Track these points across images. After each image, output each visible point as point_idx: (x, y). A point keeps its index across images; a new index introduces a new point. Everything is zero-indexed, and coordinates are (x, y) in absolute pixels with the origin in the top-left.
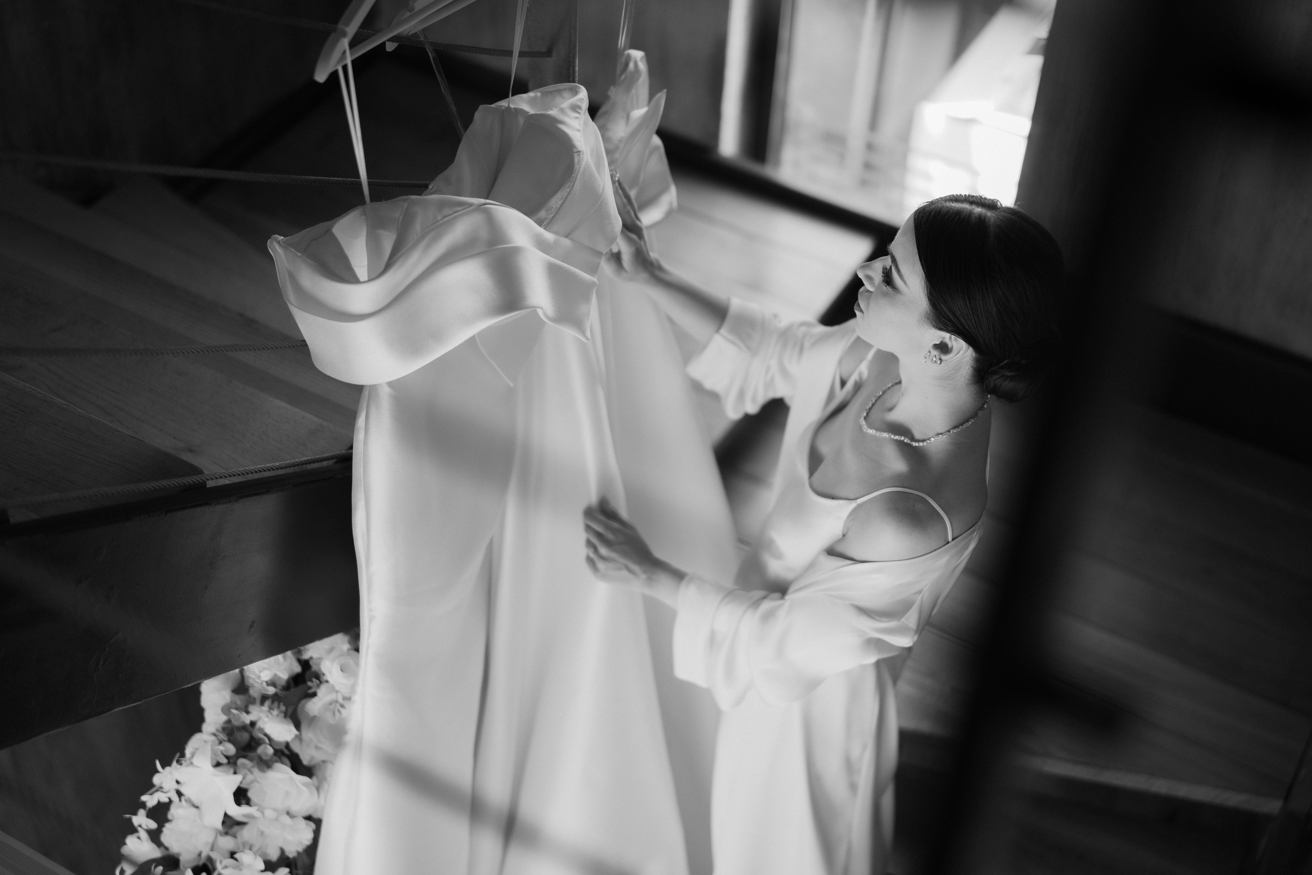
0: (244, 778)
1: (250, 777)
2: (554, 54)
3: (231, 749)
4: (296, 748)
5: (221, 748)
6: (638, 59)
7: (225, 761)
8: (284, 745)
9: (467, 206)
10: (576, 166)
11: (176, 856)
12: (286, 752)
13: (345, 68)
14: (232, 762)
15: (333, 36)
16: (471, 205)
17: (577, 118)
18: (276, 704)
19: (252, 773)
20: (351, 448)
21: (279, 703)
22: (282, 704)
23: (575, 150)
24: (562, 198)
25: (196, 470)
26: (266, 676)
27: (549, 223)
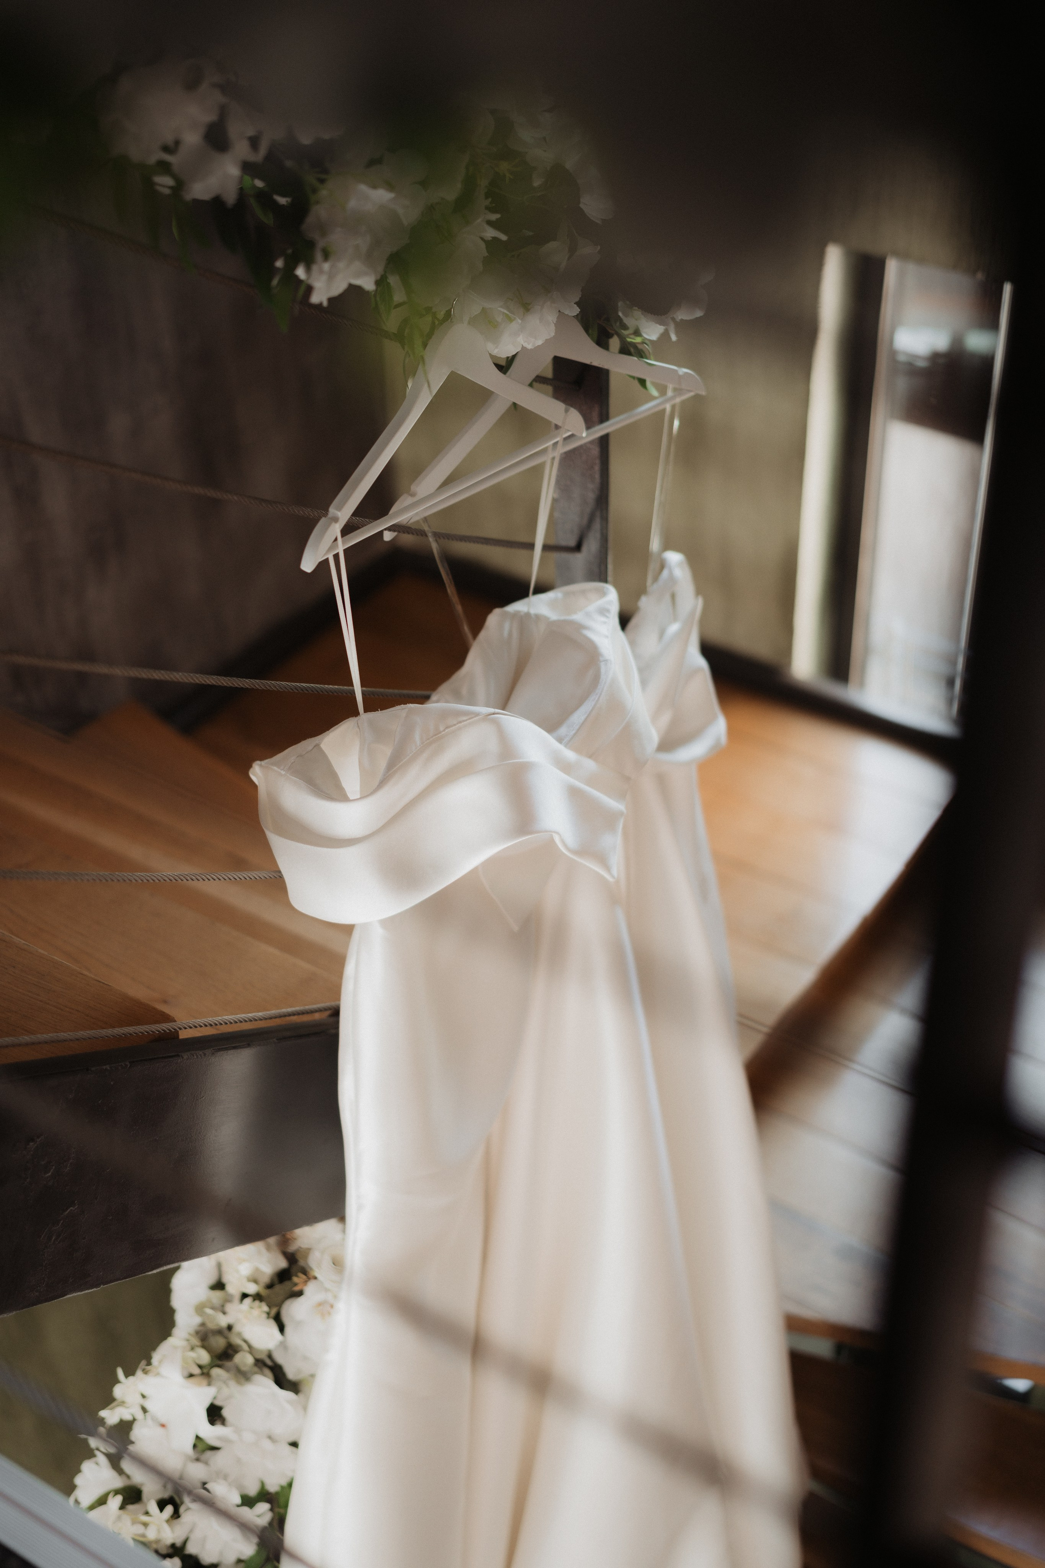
0: (219, 1391)
1: (226, 1391)
2: (583, 548)
3: (204, 1357)
4: (279, 1358)
5: (192, 1354)
7: (197, 1371)
8: (266, 1353)
9: (473, 716)
10: (601, 678)
11: (139, 1487)
12: (269, 1362)
13: (336, 557)
14: (205, 1372)
15: (323, 521)
16: (477, 714)
17: (605, 623)
18: (258, 1302)
19: (227, 1385)
21: (262, 1302)
22: (265, 1303)
23: (601, 659)
24: (586, 713)
25: (167, 1018)
26: (245, 1269)
27: (570, 741)
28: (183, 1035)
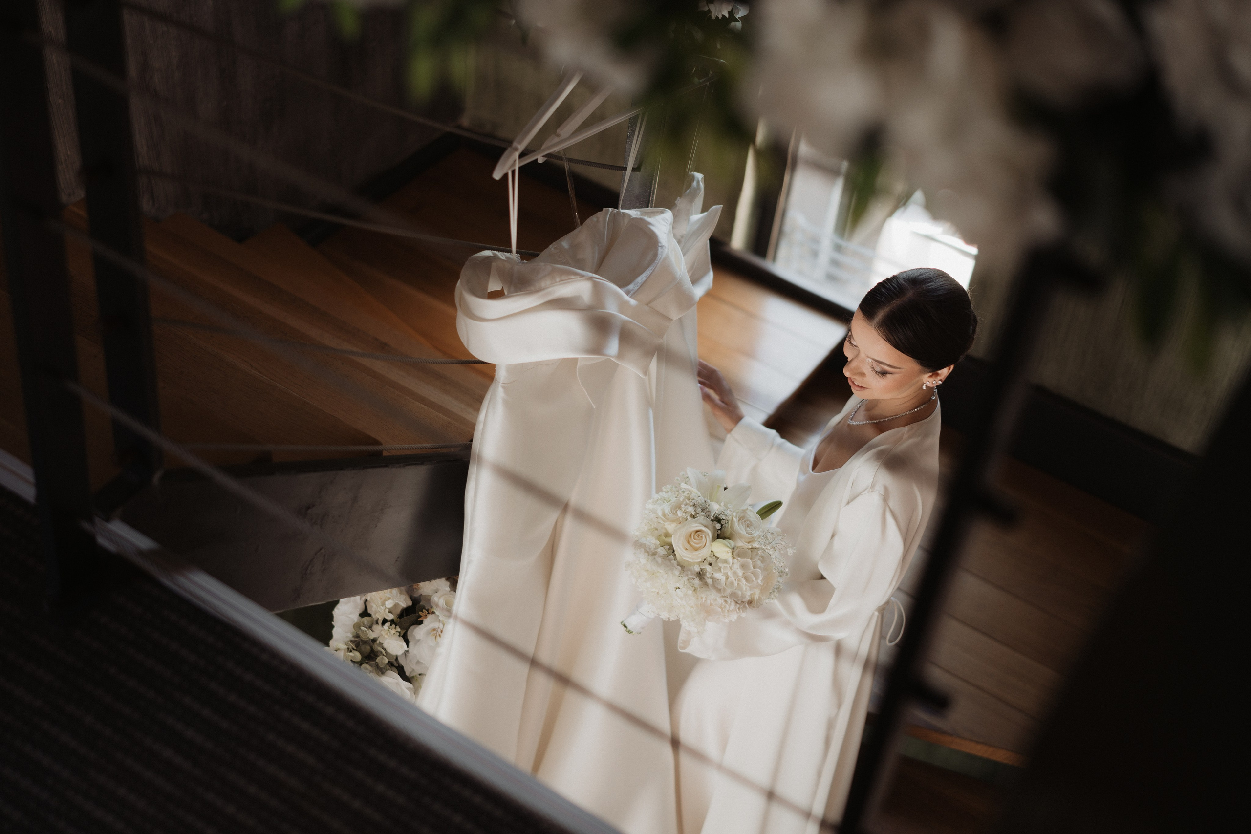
2: (642, 170)
3: (357, 656)
4: (402, 662)
5: (351, 654)
6: (700, 179)
8: (395, 658)
10: (658, 256)
12: (396, 664)
13: (513, 172)
14: (358, 665)
15: (509, 150)
16: (582, 275)
17: (665, 225)
18: (394, 626)
19: (371, 675)
20: (471, 441)
21: (396, 626)
22: (398, 627)
23: (660, 245)
24: (646, 276)
25: (376, 442)
26: (389, 604)
27: (634, 293)
28: (385, 454)
